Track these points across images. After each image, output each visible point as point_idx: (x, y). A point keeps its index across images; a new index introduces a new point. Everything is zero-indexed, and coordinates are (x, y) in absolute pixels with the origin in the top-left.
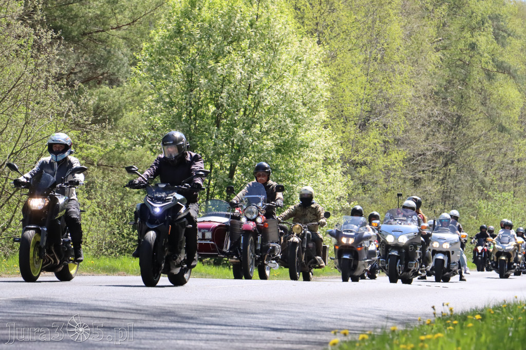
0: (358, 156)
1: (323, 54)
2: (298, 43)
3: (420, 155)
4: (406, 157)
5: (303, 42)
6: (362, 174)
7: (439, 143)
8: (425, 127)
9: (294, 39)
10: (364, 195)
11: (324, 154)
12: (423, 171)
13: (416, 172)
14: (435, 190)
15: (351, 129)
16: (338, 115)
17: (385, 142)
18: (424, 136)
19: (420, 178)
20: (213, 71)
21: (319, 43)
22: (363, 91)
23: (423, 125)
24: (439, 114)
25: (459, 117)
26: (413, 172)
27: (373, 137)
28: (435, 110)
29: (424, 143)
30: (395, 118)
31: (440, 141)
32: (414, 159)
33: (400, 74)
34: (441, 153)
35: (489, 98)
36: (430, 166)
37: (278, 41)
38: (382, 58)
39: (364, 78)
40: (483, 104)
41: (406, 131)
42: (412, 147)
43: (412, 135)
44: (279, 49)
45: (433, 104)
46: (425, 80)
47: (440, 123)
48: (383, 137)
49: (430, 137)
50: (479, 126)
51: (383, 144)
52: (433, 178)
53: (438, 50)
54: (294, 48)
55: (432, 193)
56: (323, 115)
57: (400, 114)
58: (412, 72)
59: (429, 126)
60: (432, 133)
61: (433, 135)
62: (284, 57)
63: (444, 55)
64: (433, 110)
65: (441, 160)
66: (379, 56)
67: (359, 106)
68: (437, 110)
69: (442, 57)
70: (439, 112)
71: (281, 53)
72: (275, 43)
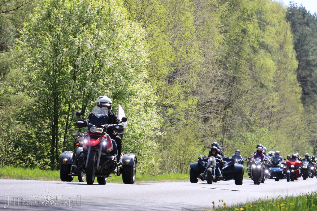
0: (167, 101)
1: (145, 34)
2: (129, 25)
3: (209, 102)
5: (133, 25)
6: (169, 113)
7: (221, 94)
8: (212, 84)
9: (126, 22)
10: (171, 128)
11: (145, 101)
12: (210, 112)
13: (205, 113)
14: (218, 126)
15: (163, 83)
17: (185, 92)
18: (211, 89)
19: (208, 117)
20: (72, 43)
21: (143, 26)
23: (211, 82)
24: (221, 75)
25: (234, 78)
26: (203, 113)
29: (211, 94)
31: (222, 93)
32: (204, 105)
34: (222, 101)
35: (254, 65)
36: (215, 109)
37: (116, 24)
40: (251, 69)
41: (199, 86)
43: (203, 89)
44: (117, 29)
45: (217, 68)
46: (212, 53)
47: (222, 81)
49: (215, 91)
50: (247, 84)
51: (184, 94)
52: (217, 117)
53: (221, 33)
54: (126, 29)
55: (216, 127)
56: (145, 74)
59: (215, 83)
60: (216, 88)
62: (120, 35)
63: (226, 36)
64: (217, 72)
65: (222, 105)
68: (220, 73)
69: (224, 38)
70: (221, 74)
71: (118, 32)
72: (114, 25)
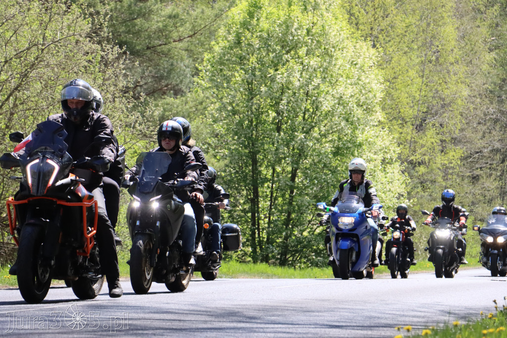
0: (416, 156)
1: (377, 57)
2: (353, 47)
3: (477, 153)
4: (463, 155)
5: (358, 47)
6: (420, 173)
7: (496, 140)
8: (481, 125)
9: (349, 44)
10: (423, 194)
11: (382, 155)
12: (481, 168)
13: (474, 170)
14: (494, 187)
15: (409, 129)
16: (395, 117)
17: (442, 141)
18: (480, 134)
19: (477, 176)
20: (273, 80)
21: (374, 46)
22: (418, 93)
23: (479, 123)
24: (494, 112)
26: (470, 169)
27: (430, 137)
28: (490, 109)
29: (481, 141)
30: (452, 118)
31: (496, 138)
32: (471, 157)
33: (455, 74)
34: (498, 150)
36: (487, 163)
37: (333, 47)
38: (437, 59)
39: (419, 80)
41: (462, 130)
42: (469, 145)
43: (468, 134)
44: (335, 54)
45: (488, 102)
46: (480, 80)
47: (496, 121)
48: (440, 136)
49: (487, 135)
51: (440, 143)
52: (491, 175)
53: (491, 50)
54: (349, 54)
55: (490, 189)
56: (380, 115)
57: (457, 112)
58: (466, 71)
59: (485, 124)
60: (488, 131)
61: (490, 133)
62: (340, 62)
63: (498, 54)
64: (489, 108)
65: (498, 157)
66: (434, 58)
67: (416, 107)
68: (492, 109)
69: (496, 57)
70: (494, 110)
71: (337, 59)
72: (331, 49)
